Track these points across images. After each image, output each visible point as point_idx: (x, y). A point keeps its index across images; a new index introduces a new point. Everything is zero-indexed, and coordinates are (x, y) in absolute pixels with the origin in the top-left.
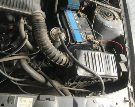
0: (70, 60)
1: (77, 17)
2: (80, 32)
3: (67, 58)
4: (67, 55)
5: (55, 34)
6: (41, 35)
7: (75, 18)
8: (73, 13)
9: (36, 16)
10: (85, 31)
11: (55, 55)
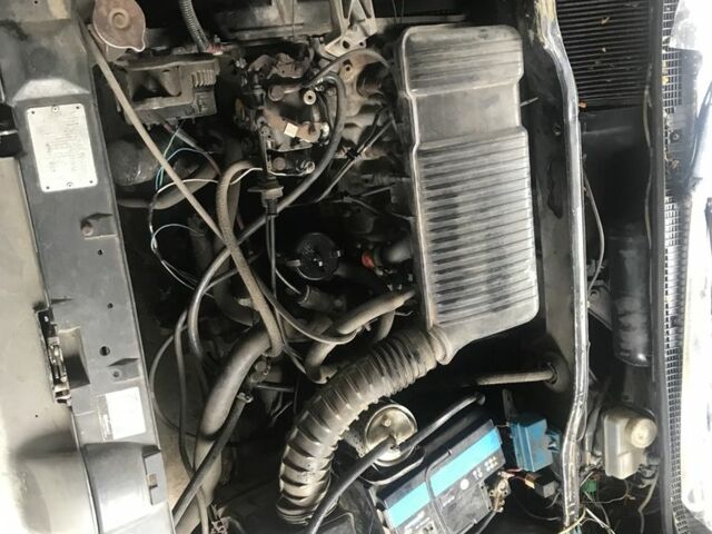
0: (307, 509)
1: (481, 476)
2: (425, 509)
3: (312, 498)
4: (323, 495)
5: (387, 423)
6: (366, 382)
7: (475, 469)
8: (495, 454)
9: (430, 343)
10: (438, 527)
11: (310, 452)
